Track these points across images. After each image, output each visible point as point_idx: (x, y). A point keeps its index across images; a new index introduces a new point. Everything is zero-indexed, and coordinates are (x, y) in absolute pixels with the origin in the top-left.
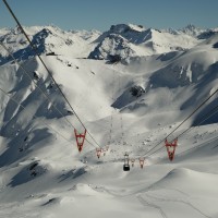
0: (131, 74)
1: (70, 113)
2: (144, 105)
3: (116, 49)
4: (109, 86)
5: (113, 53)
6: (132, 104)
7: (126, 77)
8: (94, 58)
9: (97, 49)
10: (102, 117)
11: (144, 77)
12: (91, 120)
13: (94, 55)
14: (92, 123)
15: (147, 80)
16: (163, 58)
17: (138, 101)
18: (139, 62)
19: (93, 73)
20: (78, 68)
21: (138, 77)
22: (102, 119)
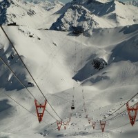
1: (30, 85)
2: (106, 78)
3: (78, 21)
4: (71, 58)
6: (94, 77)
7: (88, 49)
8: (56, 29)
9: (59, 20)
10: (63, 89)
11: (106, 49)
12: (51, 93)
13: (56, 26)
14: (53, 95)
15: (110, 53)
16: (126, 30)
17: (100, 74)
18: (101, 34)
19: (55, 45)
20: (39, 39)
21: (100, 49)
22: (63, 92)
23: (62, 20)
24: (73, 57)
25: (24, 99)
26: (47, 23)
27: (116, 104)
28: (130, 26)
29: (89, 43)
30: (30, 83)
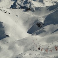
0: (37, 16)
5: (23, 6)
6: (38, 31)
7: (34, 18)
12: (18, 39)
15: (45, 19)
18: (40, 10)
19: (18, 16)
20: (10, 14)
21: (40, 17)
22: (23, 39)
23: (16, 3)
24: (27, 22)
25: (4, 43)
26: (8, 5)
27: (50, 43)
28: (54, 6)
29: (34, 14)
30: (7, 35)
